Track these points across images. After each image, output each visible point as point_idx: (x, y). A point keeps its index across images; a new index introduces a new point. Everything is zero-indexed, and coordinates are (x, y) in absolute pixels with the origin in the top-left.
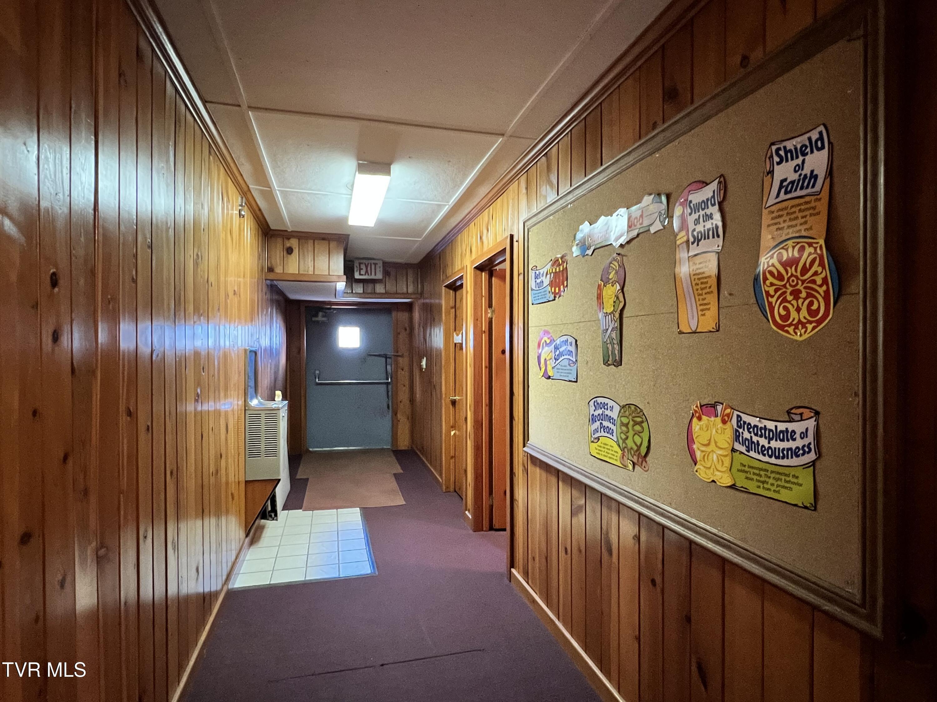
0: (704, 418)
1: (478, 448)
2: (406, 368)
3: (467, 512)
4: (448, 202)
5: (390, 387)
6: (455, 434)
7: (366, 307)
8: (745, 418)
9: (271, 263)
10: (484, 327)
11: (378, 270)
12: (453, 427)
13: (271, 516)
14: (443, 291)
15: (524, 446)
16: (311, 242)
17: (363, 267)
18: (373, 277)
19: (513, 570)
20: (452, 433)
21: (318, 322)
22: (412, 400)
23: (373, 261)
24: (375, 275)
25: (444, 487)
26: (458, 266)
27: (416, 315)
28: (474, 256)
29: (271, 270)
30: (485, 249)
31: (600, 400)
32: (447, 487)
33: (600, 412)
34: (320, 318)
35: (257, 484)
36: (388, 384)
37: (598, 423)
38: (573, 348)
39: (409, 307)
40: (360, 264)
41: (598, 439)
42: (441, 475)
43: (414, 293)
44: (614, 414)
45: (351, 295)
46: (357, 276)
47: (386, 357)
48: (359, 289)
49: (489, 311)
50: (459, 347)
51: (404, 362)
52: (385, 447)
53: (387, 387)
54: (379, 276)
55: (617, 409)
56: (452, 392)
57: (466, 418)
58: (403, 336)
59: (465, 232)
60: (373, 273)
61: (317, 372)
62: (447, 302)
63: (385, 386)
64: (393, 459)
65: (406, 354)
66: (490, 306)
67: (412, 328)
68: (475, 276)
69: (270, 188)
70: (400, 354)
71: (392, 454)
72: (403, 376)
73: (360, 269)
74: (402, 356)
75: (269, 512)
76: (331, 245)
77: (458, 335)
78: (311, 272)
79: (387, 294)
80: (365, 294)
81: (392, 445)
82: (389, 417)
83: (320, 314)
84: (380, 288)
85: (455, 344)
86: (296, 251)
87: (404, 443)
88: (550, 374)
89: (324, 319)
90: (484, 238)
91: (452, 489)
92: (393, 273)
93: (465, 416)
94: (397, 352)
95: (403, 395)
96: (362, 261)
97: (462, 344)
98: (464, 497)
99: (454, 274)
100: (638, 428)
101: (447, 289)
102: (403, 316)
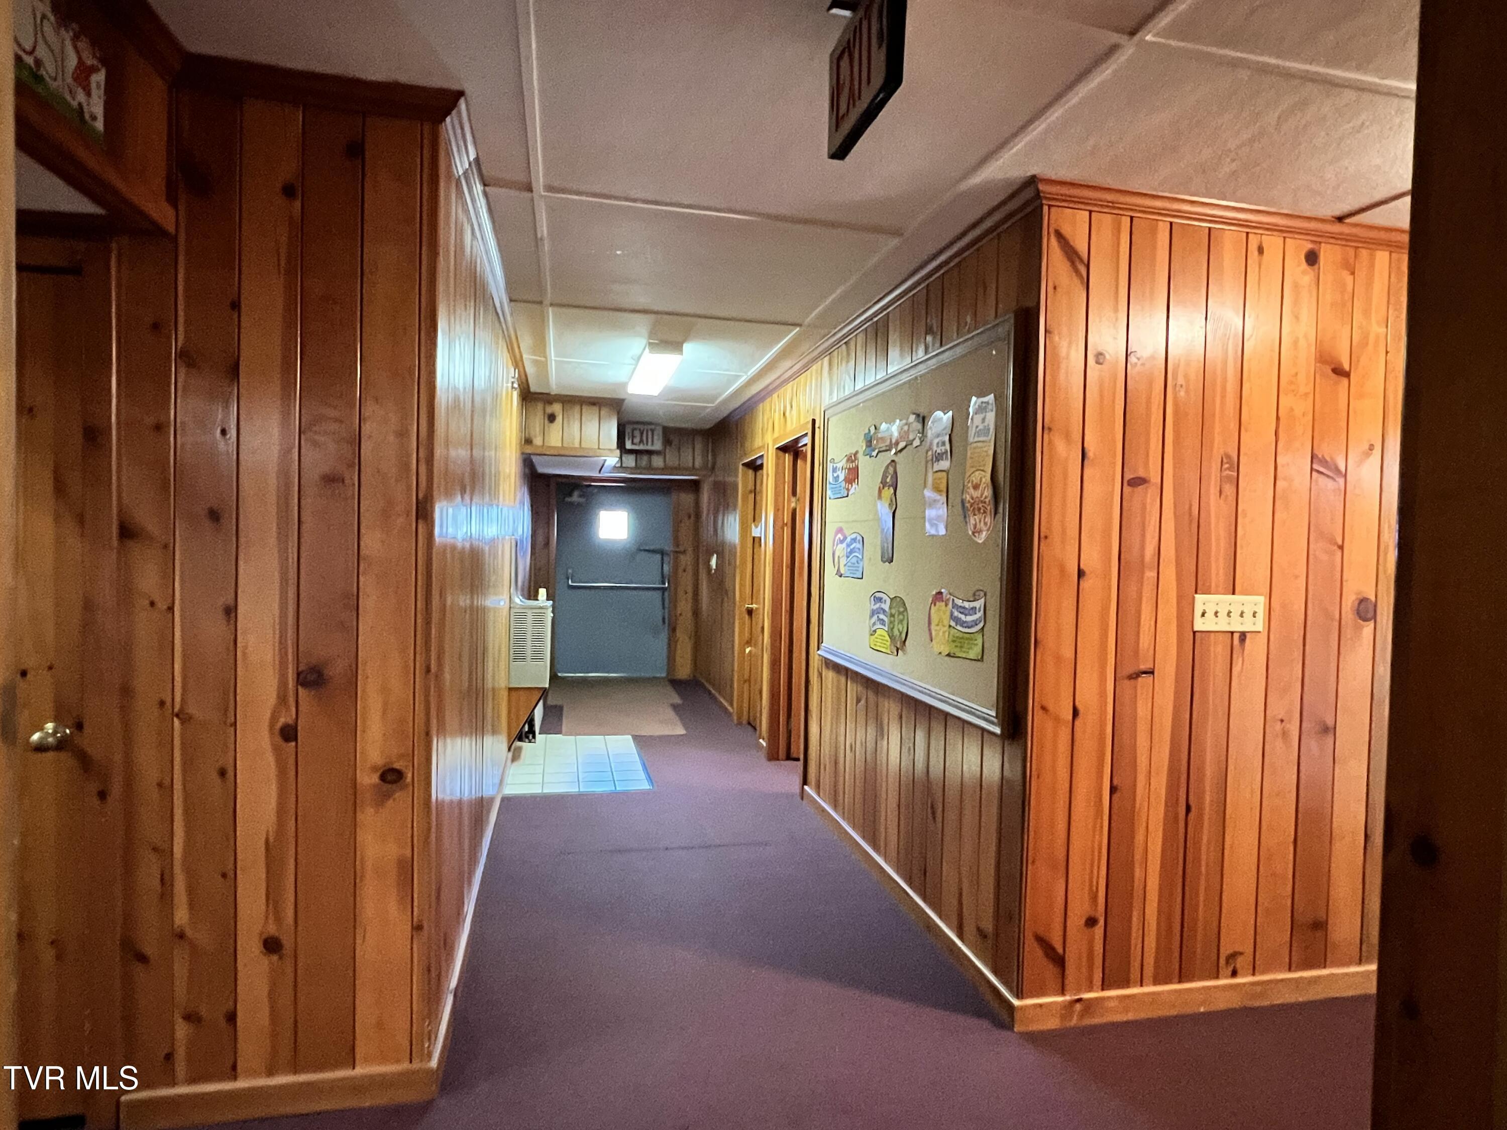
0: (938, 603)
1: (775, 664)
2: (690, 569)
3: (761, 741)
4: (746, 373)
5: (666, 594)
6: (750, 652)
7: (637, 485)
8: (956, 601)
9: (529, 433)
10: (787, 518)
11: (655, 437)
12: (749, 643)
13: (528, 737)
14: (740, 470)
15: (818, 649)
16: (577, 408)
17: (637, 433)
18: (649, 447)
19: (806, 787)
20: (748, 650)
21: (571, 504)
22: (696, 613)
23: (650, 427)
24: (652, 444)
25: (735, 718)
26: (758, 442)
27: (705, 496)
28: (776, 435)
29: (528, 441)
30: (789, 427)
31: (878, 595)
32: (739, 718)
33: (878, 605)
34: (575, 498)
35: (521, 693)
36: (663, 590)
37: (875, 617)
38: (859, 546)
39: (695, 486)
40: (633, 430)
41: (875, 631)
42: (732, 705)
43: (701, 469)
44: (886, 607)
45: (621, 470)
46: (629, 446)
47: (662, 553)
48: (630, 461)
49: (793, 499)
50: (756, 541)
51: (686, 560)
52: (658, 675)
53: (663, 594)
54: (658, 446)
55: (888, 601)
56: (748, 600)
57: (763, 628)
58: (686, 526)
59: (767, 402)
60: (650, 443)
61: (570, 571)
62: (745, 485)
63: (659, 593)
64: (669, 690)
65: (690, 550)
66: (794, 493)
67: (698, 515)
68: (777, 457)
69: (545, 357)
70: (681, 549)
71: (667, 683)
72: (686, 580)
73: (633, 437)
74: (684, 552)
75: (527, 733)
76: (603, 412)
77: (756, 527)
78: (577, 445)
79: (665, 470)
80: (637, 469)
81: (668, 674)
82: (664, 636)
83: (576, 494)
84: (658, 462)
85: (754, 538)
86: (559, 419)
87: (684, 671)
88: (842, 571)
89: (582, 500)
90: (787, 414)
91: (745, 722)
92: (676, 442)
93: (760, 625)
94: (678, 546)
95: (685, 607)
96: (635, 426)
97: (760, 538)
98: (758, 729)
99: (753, 451)
100: (901, 617)
101: (745, 469)
102: (687, 499)
